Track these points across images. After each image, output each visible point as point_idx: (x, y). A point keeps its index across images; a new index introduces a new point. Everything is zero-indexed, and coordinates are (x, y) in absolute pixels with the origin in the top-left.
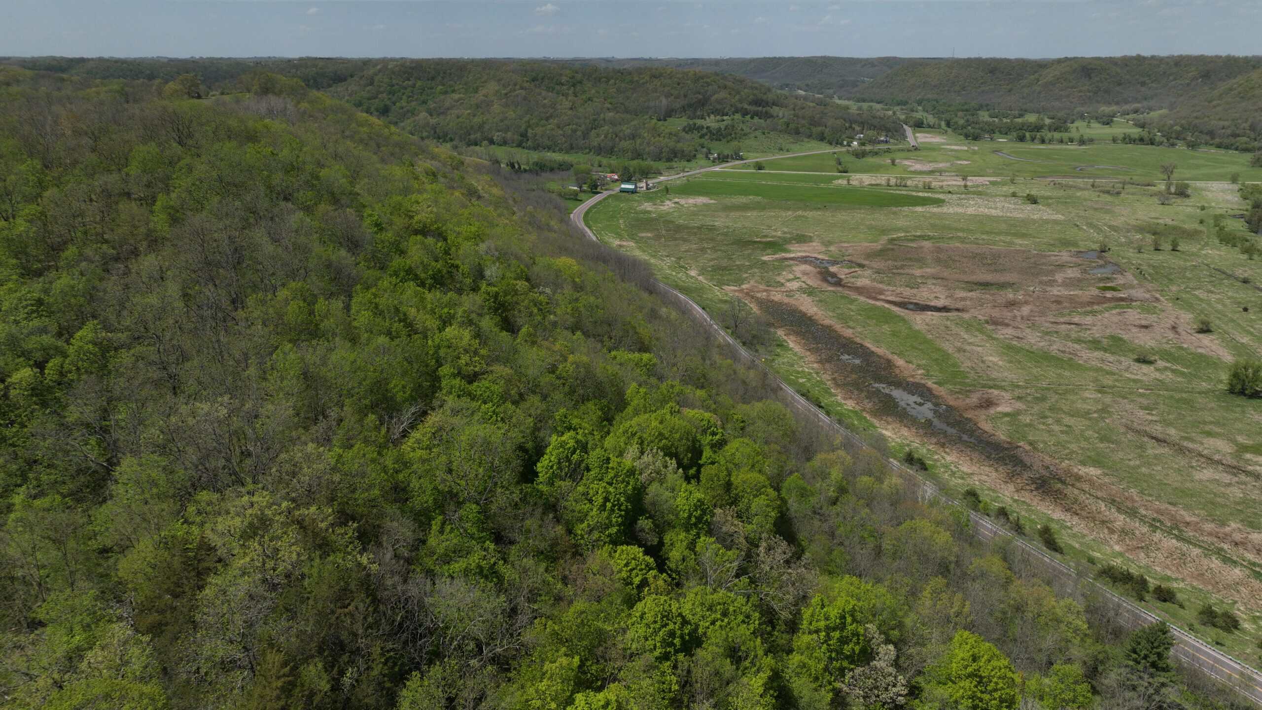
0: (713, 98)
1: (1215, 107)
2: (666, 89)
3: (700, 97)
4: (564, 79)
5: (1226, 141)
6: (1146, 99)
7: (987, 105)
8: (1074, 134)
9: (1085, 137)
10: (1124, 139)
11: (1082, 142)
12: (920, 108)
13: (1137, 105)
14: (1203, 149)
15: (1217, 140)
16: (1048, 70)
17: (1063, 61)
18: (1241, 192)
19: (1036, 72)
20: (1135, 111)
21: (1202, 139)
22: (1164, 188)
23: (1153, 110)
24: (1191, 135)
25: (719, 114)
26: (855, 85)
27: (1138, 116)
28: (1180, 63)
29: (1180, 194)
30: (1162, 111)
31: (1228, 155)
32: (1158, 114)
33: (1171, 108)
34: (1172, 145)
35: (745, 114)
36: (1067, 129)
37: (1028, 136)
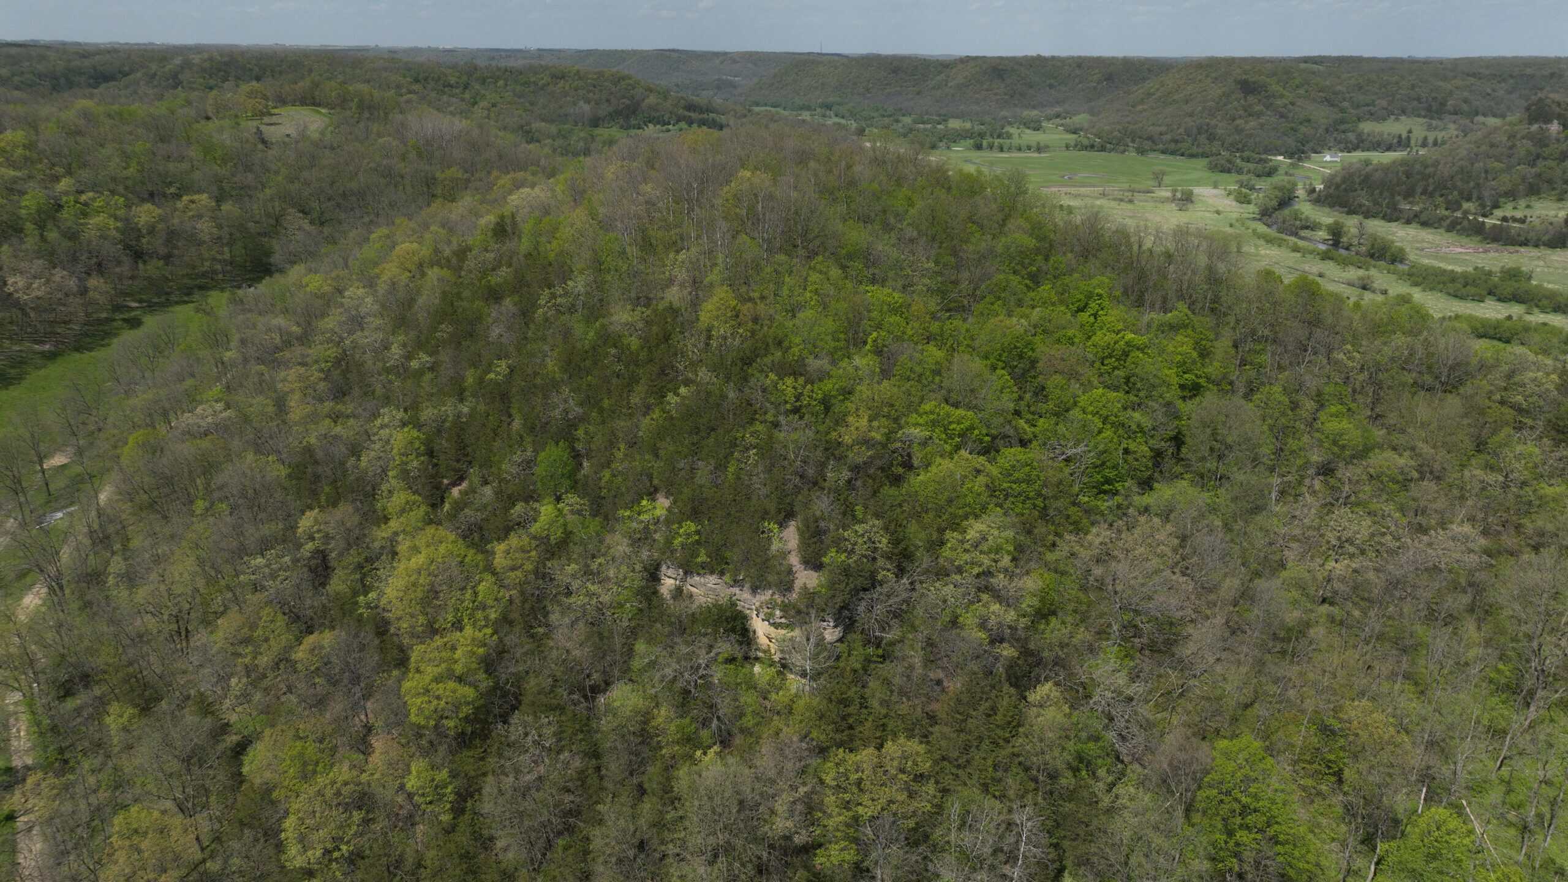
0: (644, 105)
1: (1141, 112)
2: (581, 92)
3: (628, 102)
4: (453, 81)
5: (1172, 146)
6: (1058, 103)
7: (901, 110)
8: (1016, 141)
9: (1042, 144)
10: (1076, 146)
11: (1039, 149)
12: (832, 113)
13: (1058, 109)
14: (1152, 155)
15: (1160, 146)
16: (954, 70)
17: (966, 60)
18: (1232, 197)
19: (940, 72)
20: (1058, 116)
21: (1147, 145)
22: (1169, 194)
23: (1075, 115)
24: (1133, 141)
25: (658, 123)
26: (734, 86)
27: (1063, 121)
28: (1082, 64)
29: (1187, 200)
30: (1082, 116)
31: (1179, 161)
32: (1081, 119)
33: (1092, 112)
34: (1124, 152)
35: (690, 123)
36: (1009, 136)
37: (985, 143)
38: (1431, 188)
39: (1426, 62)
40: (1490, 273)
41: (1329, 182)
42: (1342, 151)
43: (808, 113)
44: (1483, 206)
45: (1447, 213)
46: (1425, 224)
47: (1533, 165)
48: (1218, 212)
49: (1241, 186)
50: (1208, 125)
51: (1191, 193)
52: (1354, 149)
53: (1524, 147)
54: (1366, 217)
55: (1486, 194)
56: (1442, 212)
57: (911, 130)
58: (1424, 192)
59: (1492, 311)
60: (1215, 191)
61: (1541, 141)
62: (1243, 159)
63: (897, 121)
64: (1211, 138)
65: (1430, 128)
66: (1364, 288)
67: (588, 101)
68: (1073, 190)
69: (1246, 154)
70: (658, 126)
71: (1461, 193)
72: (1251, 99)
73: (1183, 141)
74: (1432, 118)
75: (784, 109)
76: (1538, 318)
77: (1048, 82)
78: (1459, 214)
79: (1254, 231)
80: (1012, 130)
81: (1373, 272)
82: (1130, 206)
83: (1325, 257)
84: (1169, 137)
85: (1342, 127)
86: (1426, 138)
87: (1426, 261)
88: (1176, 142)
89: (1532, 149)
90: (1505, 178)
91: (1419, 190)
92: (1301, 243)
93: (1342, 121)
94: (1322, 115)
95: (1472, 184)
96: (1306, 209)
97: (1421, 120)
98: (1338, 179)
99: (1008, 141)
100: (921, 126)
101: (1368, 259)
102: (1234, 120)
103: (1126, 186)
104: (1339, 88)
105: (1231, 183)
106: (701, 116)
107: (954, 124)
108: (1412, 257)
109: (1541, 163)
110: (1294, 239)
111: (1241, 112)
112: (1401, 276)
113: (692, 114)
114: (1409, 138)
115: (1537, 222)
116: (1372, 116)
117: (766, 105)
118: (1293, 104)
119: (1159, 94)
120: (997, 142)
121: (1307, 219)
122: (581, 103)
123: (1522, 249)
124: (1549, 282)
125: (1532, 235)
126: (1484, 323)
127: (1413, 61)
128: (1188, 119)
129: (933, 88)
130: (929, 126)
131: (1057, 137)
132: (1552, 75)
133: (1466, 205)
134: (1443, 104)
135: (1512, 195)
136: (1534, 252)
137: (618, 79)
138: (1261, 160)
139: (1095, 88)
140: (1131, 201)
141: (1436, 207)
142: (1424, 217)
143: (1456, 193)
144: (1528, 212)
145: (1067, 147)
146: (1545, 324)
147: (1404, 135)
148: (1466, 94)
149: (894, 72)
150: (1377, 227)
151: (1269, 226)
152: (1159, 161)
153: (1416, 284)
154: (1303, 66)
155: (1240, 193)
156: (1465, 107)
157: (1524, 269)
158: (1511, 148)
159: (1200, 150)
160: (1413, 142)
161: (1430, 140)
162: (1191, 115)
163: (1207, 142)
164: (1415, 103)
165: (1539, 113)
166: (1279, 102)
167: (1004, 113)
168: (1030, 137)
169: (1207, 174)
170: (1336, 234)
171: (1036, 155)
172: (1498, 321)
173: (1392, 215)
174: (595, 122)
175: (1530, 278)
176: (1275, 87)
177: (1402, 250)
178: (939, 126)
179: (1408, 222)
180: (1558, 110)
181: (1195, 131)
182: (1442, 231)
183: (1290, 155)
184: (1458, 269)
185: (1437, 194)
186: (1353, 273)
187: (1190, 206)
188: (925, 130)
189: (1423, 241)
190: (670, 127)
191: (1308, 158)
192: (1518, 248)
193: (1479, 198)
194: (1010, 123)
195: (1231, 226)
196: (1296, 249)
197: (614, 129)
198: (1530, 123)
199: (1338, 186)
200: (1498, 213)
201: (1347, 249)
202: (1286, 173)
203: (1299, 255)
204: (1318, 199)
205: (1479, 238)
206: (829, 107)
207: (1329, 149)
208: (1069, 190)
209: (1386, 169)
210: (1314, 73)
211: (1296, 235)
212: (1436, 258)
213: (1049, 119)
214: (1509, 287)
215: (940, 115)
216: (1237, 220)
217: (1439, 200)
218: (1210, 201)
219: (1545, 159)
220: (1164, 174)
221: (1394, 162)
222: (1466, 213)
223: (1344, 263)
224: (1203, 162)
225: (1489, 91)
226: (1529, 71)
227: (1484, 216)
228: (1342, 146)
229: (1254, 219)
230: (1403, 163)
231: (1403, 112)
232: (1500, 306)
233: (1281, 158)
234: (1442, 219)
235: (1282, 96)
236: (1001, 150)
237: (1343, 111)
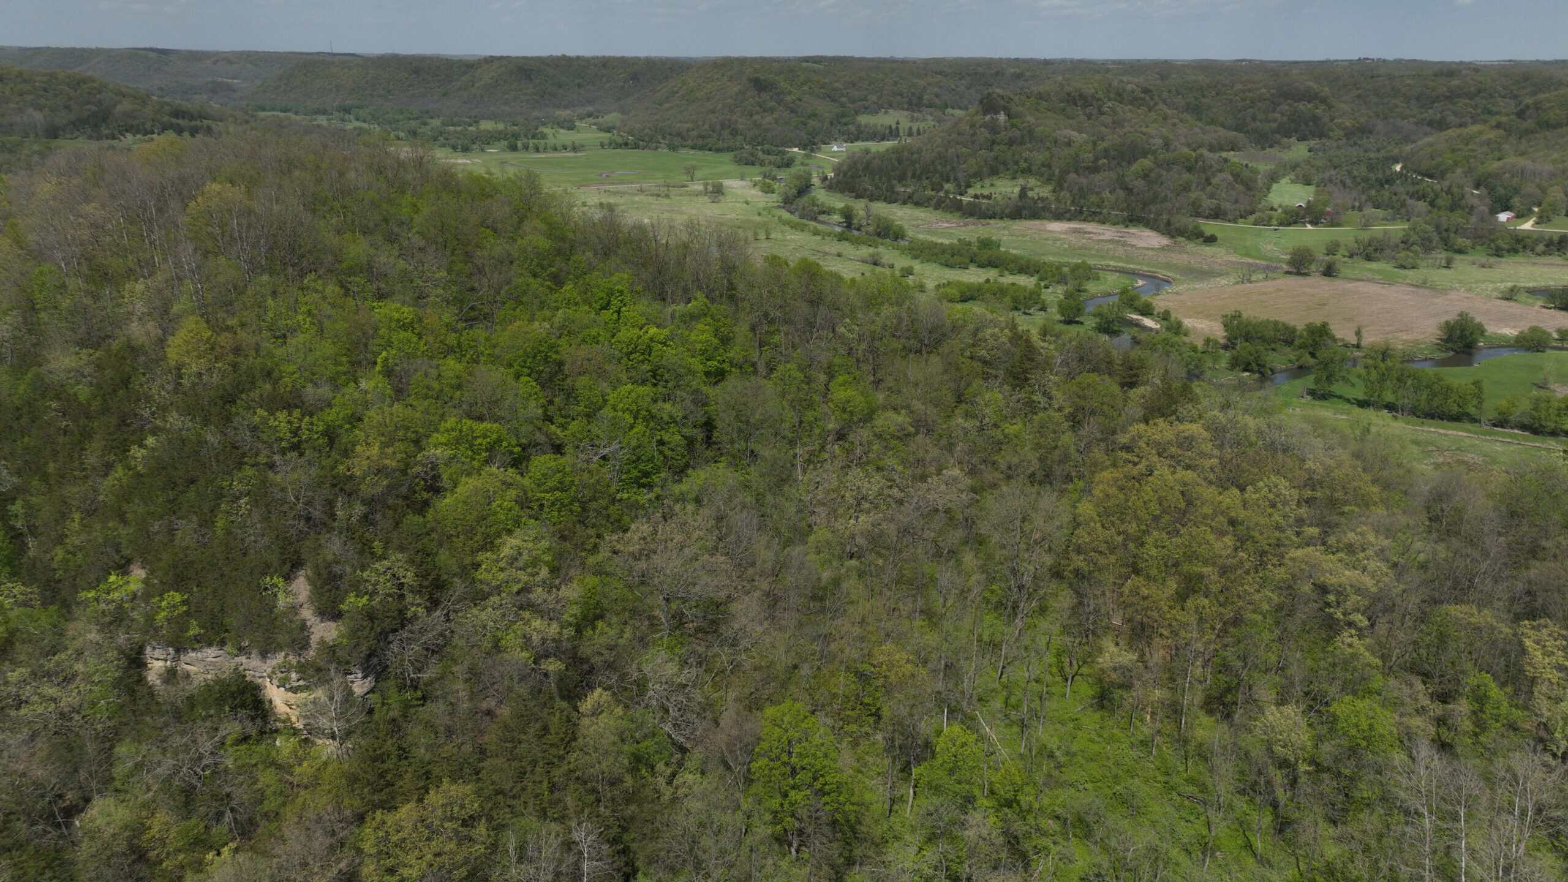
1: (668, 110)
2: (27, 98)
3: (94, 108)
5: (700, 142)
6: (589, 102)
7: (427, 112)
8: (551, 141)
9: (577, 144)
10: (611, 144)
11: (575, 149)
12: (351, 117)
13: (591, 109)
14: (682, 151)
15: (690, 142)
16: (480, 70)
17: (490, 60)
18: (757, 188)
19: (465, 73)
20: (590, 115)
21: (677, 141)
22: (701, 188)
23: (606, 114)
24: (664, 138)
25: (138, 132)
26: (231, 89)
27: (596, 120)
28: (606, 64)
29: (718, 192)
30: (615, 114)
31: (710, 156)
32: (612, 117)
33: (623, 111)
34: (656, 148)
35: (180, 131)
36: (544, 136)
37: (519, 144)
38: (918, 172)
39: (904, 62)
40: (969, 244)
41: (837, 169)
42: (846, 142)
43: (324, 117)
44: (959, 186)
45: (933, 193)
46: (917, 204)
47: (991, 150)
48: (747, 203)
49: (765, 177)
50: (730, 120)
51: (721, 185)
52: (857, 139)
53: (984, 134)
54: (871, 201)
55: (960, 175)
56: (929, 193)
57: (441, 133)
58: (913, 176)
59: (974, 276)
60: (743, 183)
61: (993, 128)
62: (764, 152)
63: (425, 124)
64: (734, 133)
65: (913, 119)
66: (875, 264)
67: (39, 108)
68: (611, 188)
69: (766, 147)
70: (139, 136)
71: (941, 176)
72: (764, 95)
73: (710, 136)
74: (913, 111)
75: (296, 113)
76: (1008, 279)
77: (577, 81)
78: (942, 194)
79: (780, 217)
80: (546, 130)
81: (881, 249)
82: (667, 201)
83: (841, 238)
84: (695, 133)
85: (844, 120)
86: (910, 128)
87: (921, 236)
88: (703, 137)
89: (988, 136)
90: (972, 161)
91: (910, 174)
92: (820, 227)
93: (843, 115)
94: (826, 110)
95: (949, 167)
96: (821, 196)
97: (905, 113)
98: (845, 168)
99: (543, 142)
100: (451, 128)
101: (876, 238)
102: (751, 116)
103: (661, 181)
104: (836, 85)
105: (755, 173)
106: (193, 123)
107: (486, 125)
108: (910, 233)
109: (996, 148)
110: (813, 223)
111: (758, 108)
112: (903, 251)
113: (180, 122)
114: (897, 128)
115: (999, 198)
116: (866, 110)
117: (274, 109)
118: (800, 100)
119: (681, 92)
120: (531, 142)
121: (823, 204)
122: (30, 110)
123: (992, 221)
124: (1014, 248)
125: (998, 209)
126: (970, 287)
127: (893, 61)
128: (710, 116)
129: (460, 89)
130: (459, 129)
131: (590, 135)
132: (997, 73)
133: (947, 186)
134: (920, 98)
135: (979, 176)
136: (1001, 224)
137: (77, 83)
138: (780, 152)
139: (623, 87)
140: (667, 196)
141: (925, 188)
142: (916, 198)
143: (937, 175)
144: (992, 190)
145: (602, 145)
146: (1013, 284)
147: (894, 127)
148: (936, 89)
149: (415, 72)
150: (881, 208)
151: (791, 213)
152: (690, 156)
153: (915, 257)
154: (804, 64)
155: (765, 184)
156: (937, 101)
157: (994, 238)
158: (973, 135)
159: (726, 145)
160: (901, 131)
161: (915, 130)
162: (713, 112)
163: (730, 137)
164: (899, 98)
165: (989, 106)
166: (789, 98)
167: (536, 113)
168: (565, 136)
169: (733, 168)
170: (848, 216)
171: (572, 154)
172: (979, 284)
173: (891, 198)
174: (53, 133)
175: (999, 246)
176: (783, 85)
177: (901, 228)
178: (470, 128)
179: (904, 203)
180: (1002, 103)
181: (718, 127)
182: (931, 209)
183: (803, 147)
184: (946, 242)
185: (924, 177)
186: (865, 251)
187: (721, 198)
188: (456, 132)
189: (917, 219)
190: (154, 136)
191: (819, 149)
192: (988, 221)
193: (956, 179)
194: (544, 124)
195: (759, 214)
196: (816, 233)
197: (80, 139)
198: (985, 115)
199: (845, 174)
200: (971, 191)
201: (858, 230)
202: (802, 164)
203: (819, 238)
204: (831, 186)
205: (959, 214)
206: (347, 110)
207: (835, 140)
208: (607, 187)
209: (881, 156)
210: (815, 71)
211: (815, 219)
212: (928, 233)
213: (581, 119)
214: (986, 254)
215: (470, 117)
216: (764, 209)
217: (926, 182)
218: (739, 192)
219: (999, 144)
220: (694, 168)
221: (887, 150)
222: (947, 192)
223: (857, 242)
224: (727, 157)
225: (953, 87)
226: (980, 70)
227: (961, 194)
228: (846, 137)
229: (779, 207)
230: (895, 150)
231: (891, 106)
232: (981, 271)
233: (796, 150)
234: (930, 199)
235: (790, 93)
236: (537, 150)
237: (843, 105)
